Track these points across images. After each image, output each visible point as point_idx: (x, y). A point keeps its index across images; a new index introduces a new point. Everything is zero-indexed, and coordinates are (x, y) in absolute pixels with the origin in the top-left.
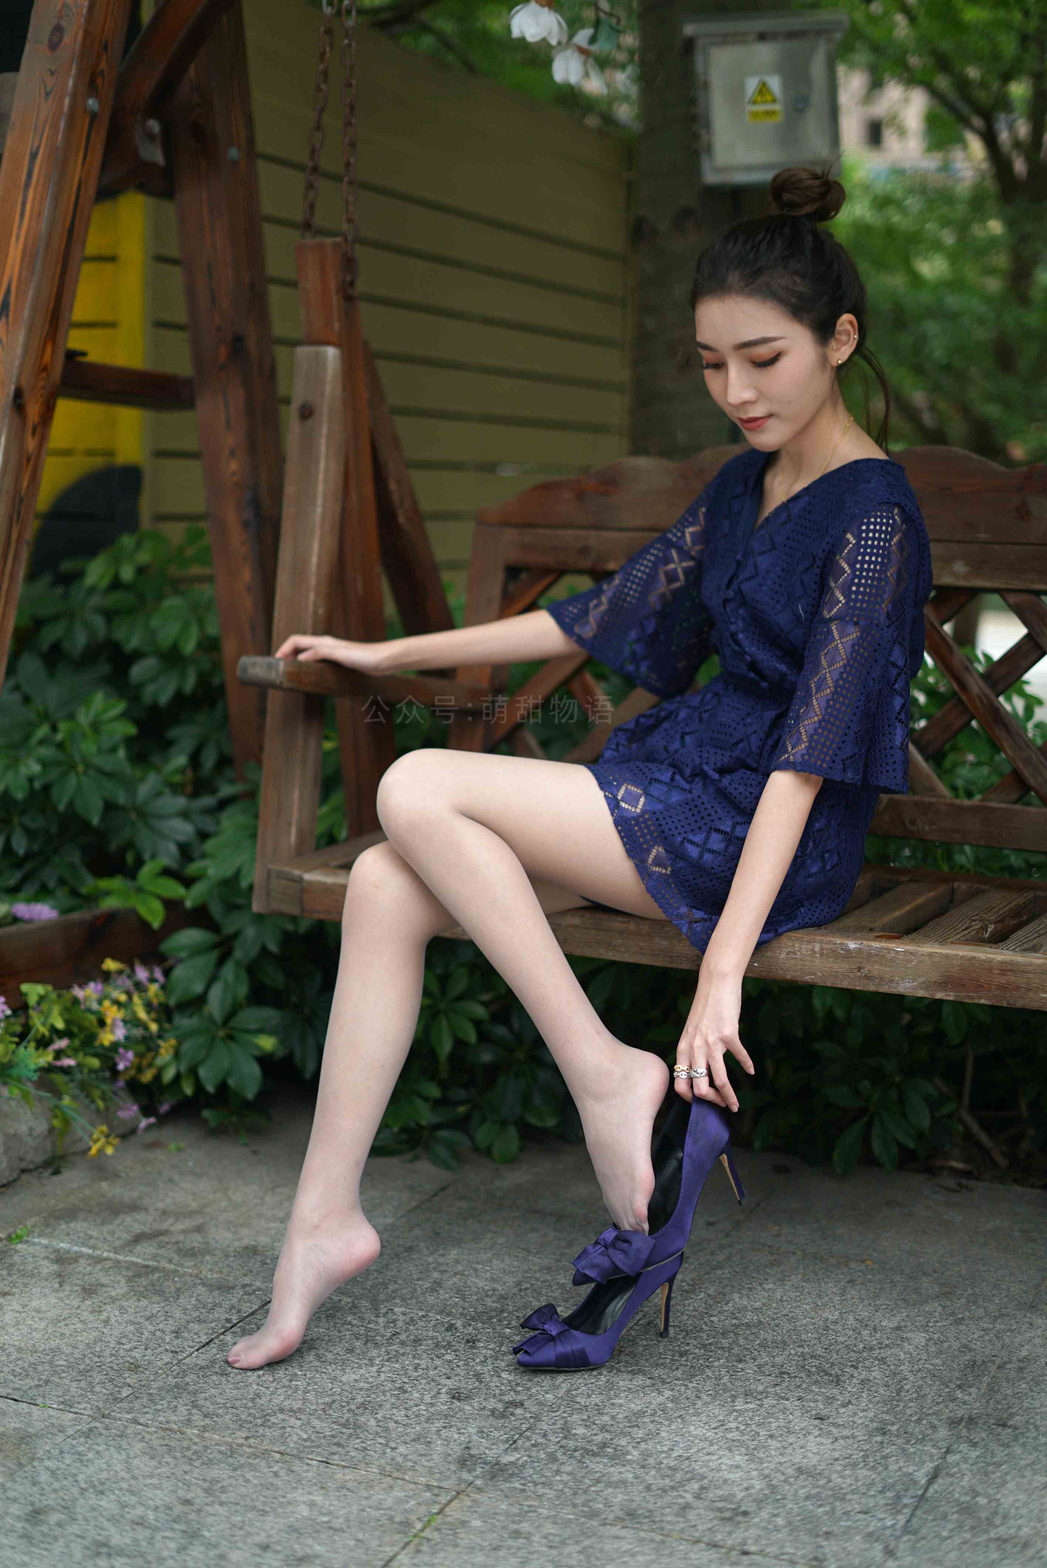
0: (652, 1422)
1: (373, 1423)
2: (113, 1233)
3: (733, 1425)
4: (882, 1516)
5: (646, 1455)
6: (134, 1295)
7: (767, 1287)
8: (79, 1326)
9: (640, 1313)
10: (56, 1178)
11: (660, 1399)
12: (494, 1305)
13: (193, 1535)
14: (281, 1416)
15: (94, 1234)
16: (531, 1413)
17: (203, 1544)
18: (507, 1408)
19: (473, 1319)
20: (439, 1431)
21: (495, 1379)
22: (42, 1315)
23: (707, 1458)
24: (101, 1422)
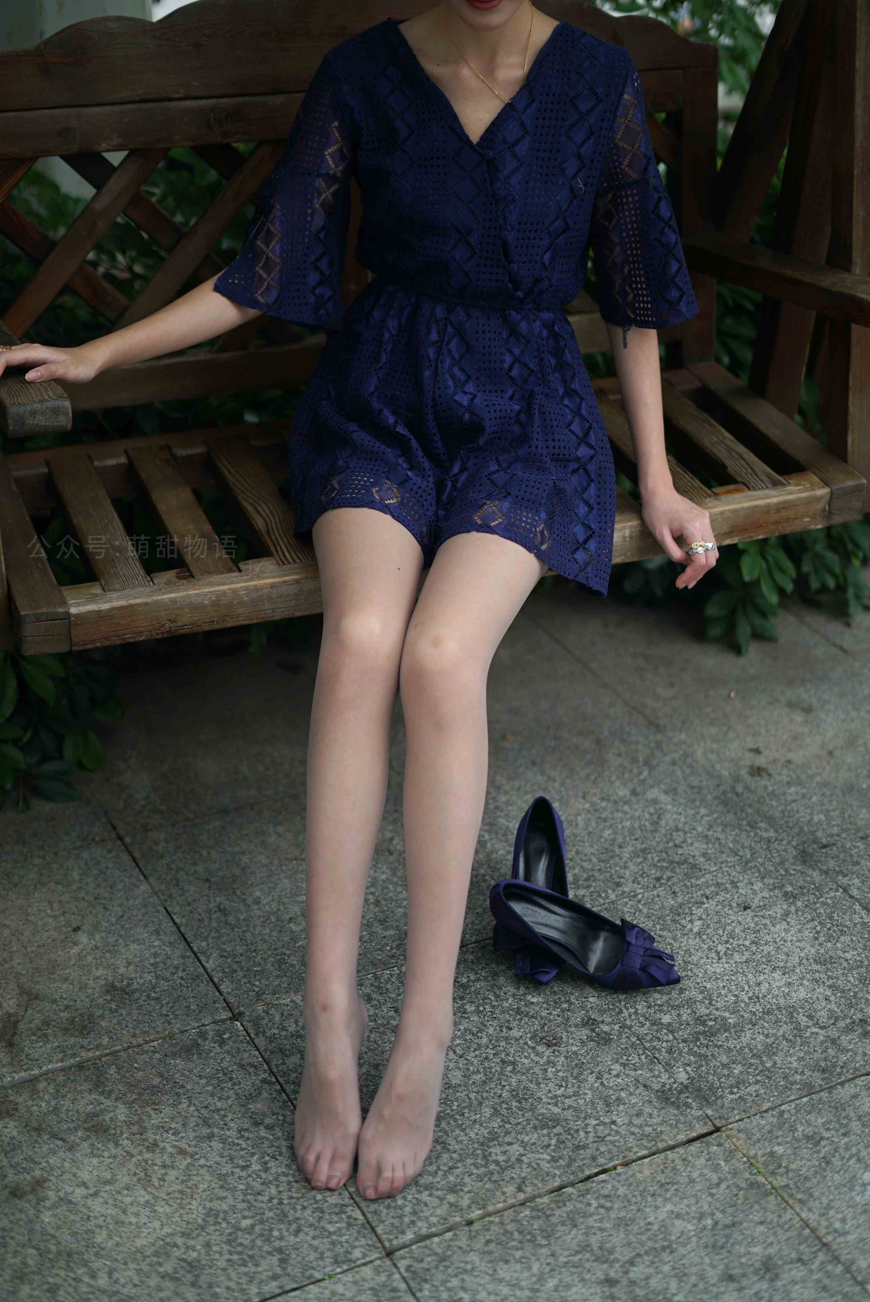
16: (612, 1024)
18: (592, 1030)
21: (535, 1007)
24: (403, 1258)
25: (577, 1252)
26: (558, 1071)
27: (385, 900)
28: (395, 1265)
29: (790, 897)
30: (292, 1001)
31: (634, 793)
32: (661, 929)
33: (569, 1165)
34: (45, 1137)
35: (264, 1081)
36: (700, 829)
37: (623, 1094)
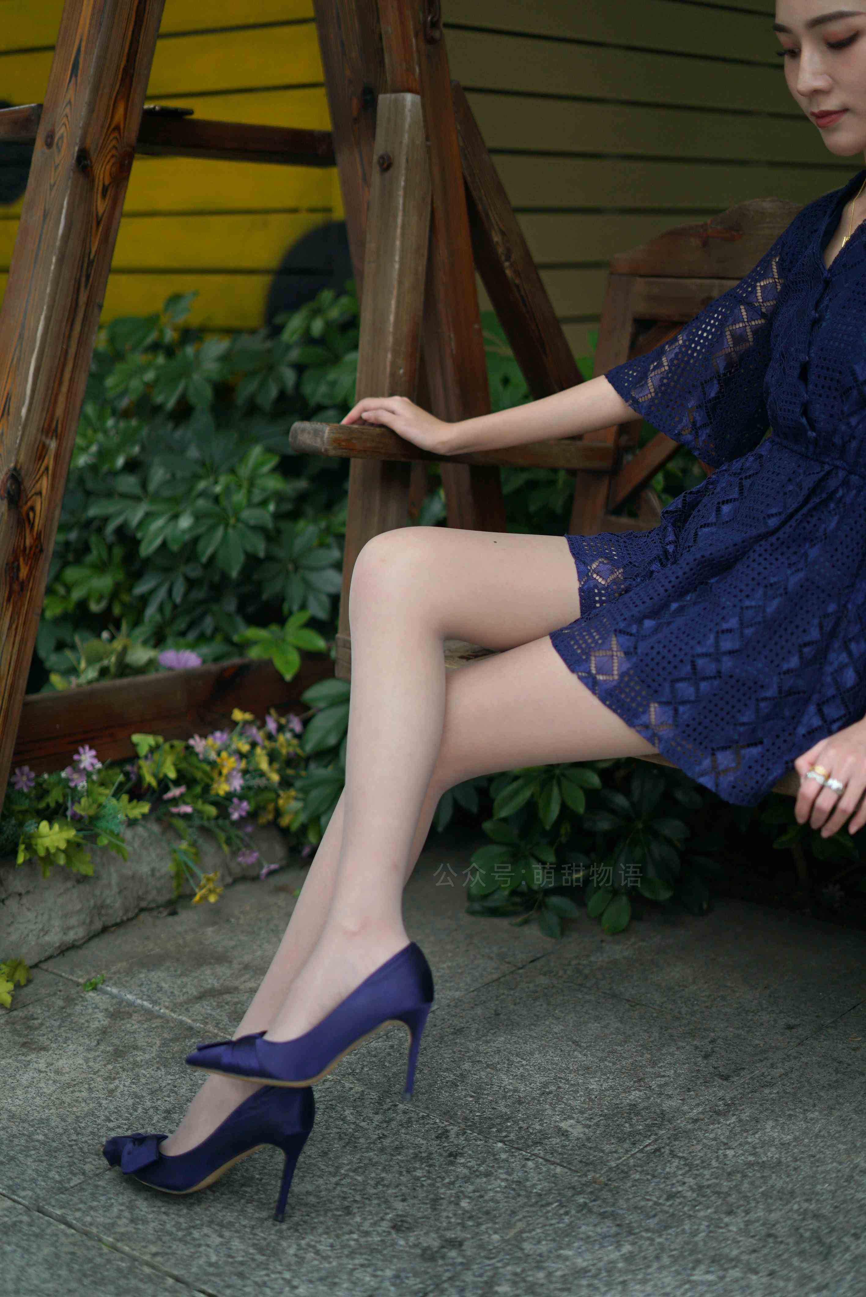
0: (589, 1285)
2: (185, 985)
6: (158, 1062)
7: (810, 1115)
8: (85, 1094)
9: (653, 1137)
10: (170, 919)
11: (615, 1255)
12: (505, 1110)
14: (206, 1230)
15: (165, 986)
16: (464, 1257)
18: (443, 1247)
19: (472, 1127)
22: (58, 1078)
26: (355, 1240)
27: (556, 1095)
34: (97, 1037)
37: (346, 1285)
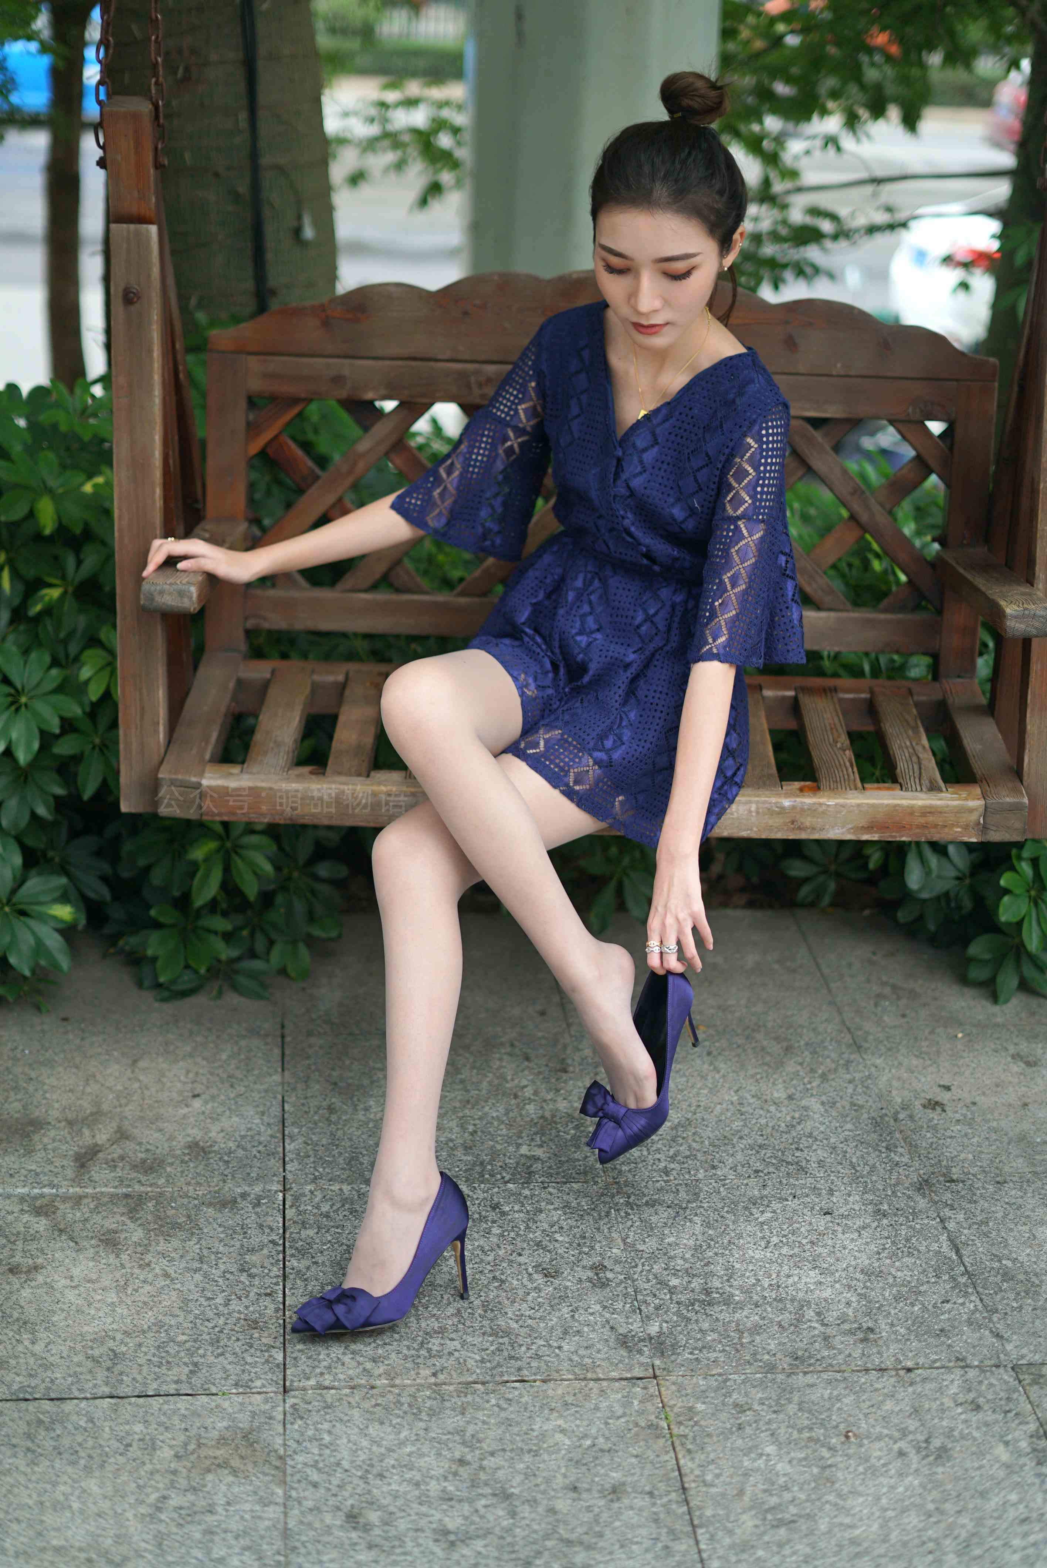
0: (716, 1254)
1: (514, 1325)
3: (775, 1240)
4: (961, 1301)
5: (747, 1292)
6: (156, 1235)
8: (149, 1288)
11: (698, 1228)
12: (469, 1158)
13: (506, 1496)
15: (35, 1167)
16: (620, 1273)
17: (523, 1503)
18: (597, 1274)
20: (573, 1316)
21: (557, 1245)
22: (100, 1285)
23: (790, 1281)
24: (294, 1397)
25: (449, 1433)
26: (539, 1297)
27: (483, 1132)
28: (284, 1401)
29: (879, 1214)
30: (341, 1189)
31: (790, 1098)
32: (727, 1212)
33: (492, 1369)
34: (64, 1237)
35: (273, 1242)
36: (832, 1140)
37: (586, 1329)
